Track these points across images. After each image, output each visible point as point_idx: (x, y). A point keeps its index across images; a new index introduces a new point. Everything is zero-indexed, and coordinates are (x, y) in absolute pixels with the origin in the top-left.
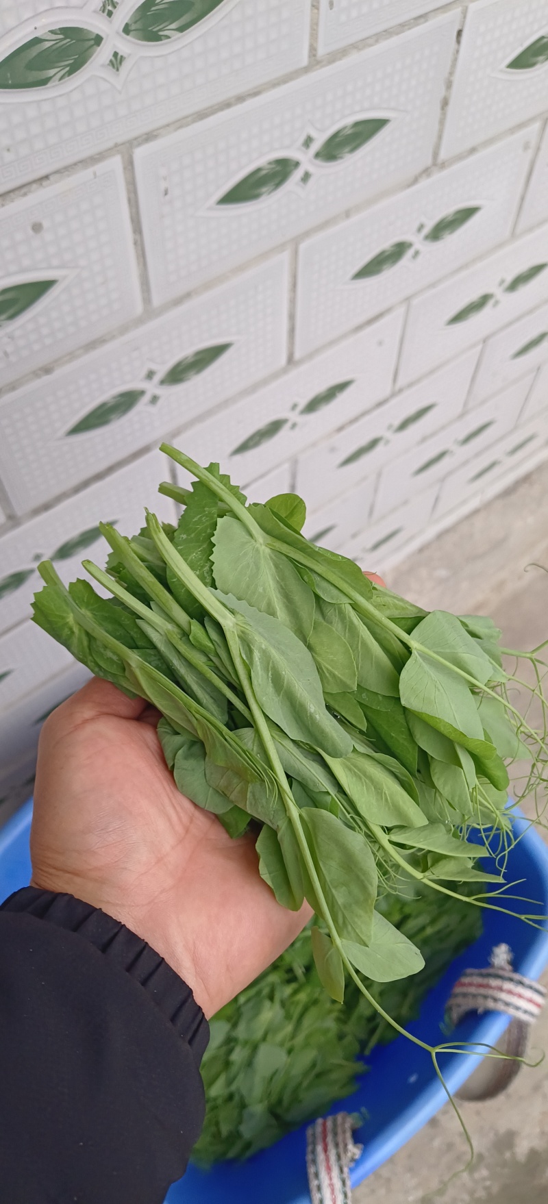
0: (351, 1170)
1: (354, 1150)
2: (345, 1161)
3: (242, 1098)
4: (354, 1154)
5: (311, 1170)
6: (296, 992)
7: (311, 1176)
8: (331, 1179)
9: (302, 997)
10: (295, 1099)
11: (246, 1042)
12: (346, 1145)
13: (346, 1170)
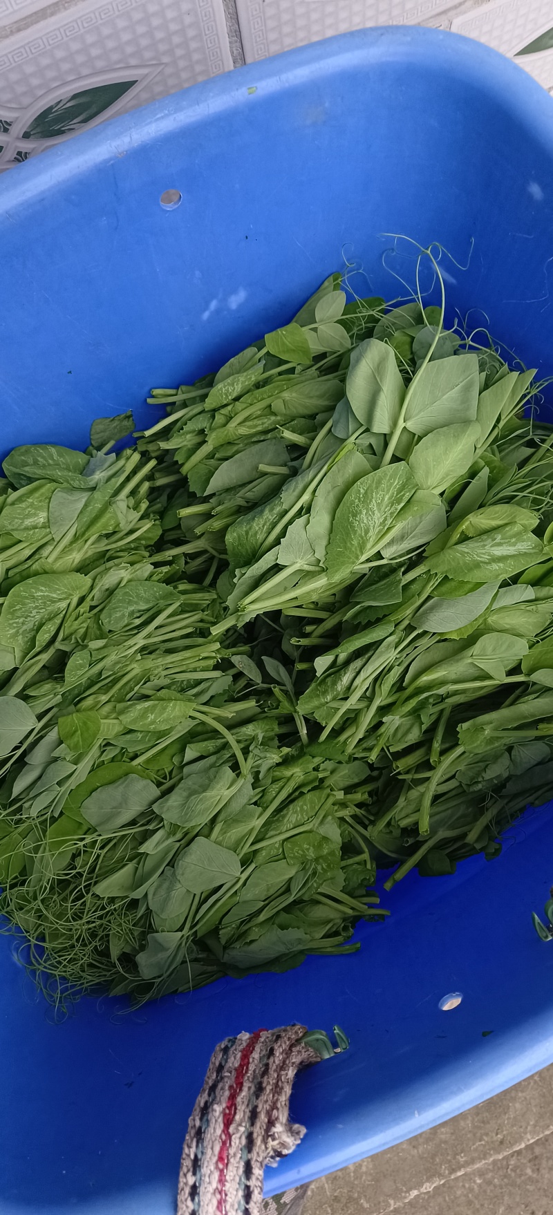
0: (269, 1172)
1: (286, 1138)
2: (261, 1153)
3: (149, 912)
4: (283, 1145)
5: (190, 1151)
6: (286, 762)
7: (187, 1164)
8: (222, 1180)
9: (297, 773)
10: (240, 936)
11: (175, 828)
12: (271, 1123)
13: (257, 1172)
